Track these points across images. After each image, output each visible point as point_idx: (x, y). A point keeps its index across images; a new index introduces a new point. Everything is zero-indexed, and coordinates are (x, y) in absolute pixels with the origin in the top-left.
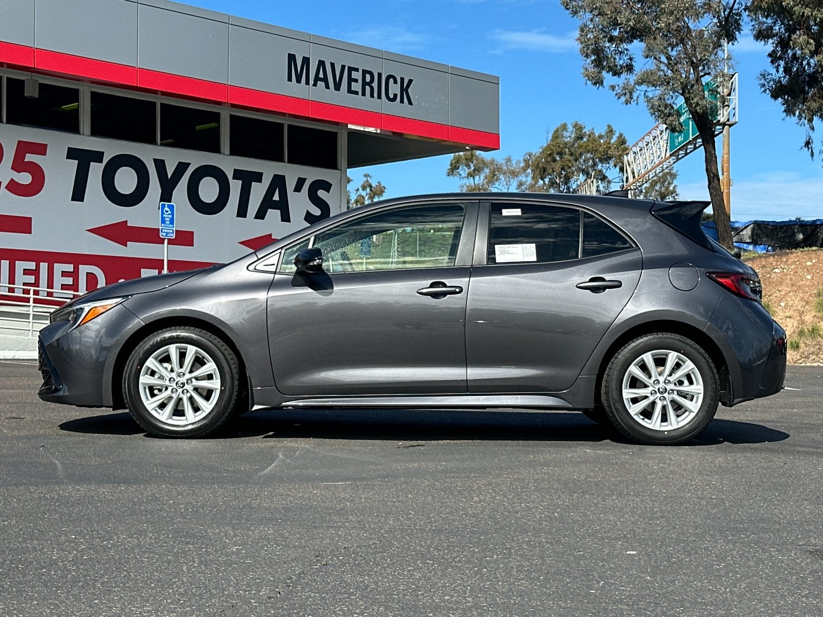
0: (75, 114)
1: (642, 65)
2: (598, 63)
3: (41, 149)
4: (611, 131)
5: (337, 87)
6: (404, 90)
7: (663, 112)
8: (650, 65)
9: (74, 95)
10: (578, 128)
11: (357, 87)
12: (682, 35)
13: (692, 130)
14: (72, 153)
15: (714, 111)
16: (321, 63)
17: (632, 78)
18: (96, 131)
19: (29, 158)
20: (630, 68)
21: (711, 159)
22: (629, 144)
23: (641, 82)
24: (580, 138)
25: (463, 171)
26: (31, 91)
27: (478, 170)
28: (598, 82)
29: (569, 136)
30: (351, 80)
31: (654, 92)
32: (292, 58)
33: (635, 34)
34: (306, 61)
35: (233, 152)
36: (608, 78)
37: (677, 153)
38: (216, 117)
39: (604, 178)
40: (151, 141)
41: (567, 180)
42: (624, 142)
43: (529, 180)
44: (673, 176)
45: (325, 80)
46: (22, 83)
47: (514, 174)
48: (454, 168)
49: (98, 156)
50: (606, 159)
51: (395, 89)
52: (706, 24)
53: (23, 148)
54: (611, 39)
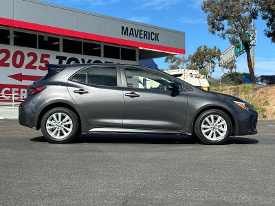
0: (58, 45)
1: (227, 28)
2: (213, 27)
3: (48, 56)
4: (215, 48)
5: (136, 36)
6: (156, 37)
7: (234, 42)
8: (230, 27)
9: (57, 40)
10: (205, 47)
11: (142, 36)
12: (239, 18)
13: (242, 47)
14: (57, 57)
15: (250, 41)
16: (132, 29)
17: (224, 32)
18: (65, 51)
19: (45, 59)
20: (223, 29)
21: (248, 56)
22: (221, 51)
23: (227, 33)
24: (206, 50)
25: (170, 61)
26: (46, 39)
27: (174, 61)
28: (214, 33)
29: (202, 49)
30: (140, 34)
31: (231, 36)
32: (123, 28)
33: (224, 18)
34: (127, 28)
35: (105, 56)
36: (217, 32)
37: (237, 54)
38: (99, 46)
39: (213, 62)
40: (80, 53)
41: (202, 63)
42: (219, 51)
43: (190, 64)
44: (235, 61)
45: (133, 34)
46: (43, 37)
47: (185, 62)
48: (167, 60)
49: (65, 58)
50: (214, 57)
51: (153, 36)
52: (247, 14)
53: (43, 56)
54: (217, 20)
